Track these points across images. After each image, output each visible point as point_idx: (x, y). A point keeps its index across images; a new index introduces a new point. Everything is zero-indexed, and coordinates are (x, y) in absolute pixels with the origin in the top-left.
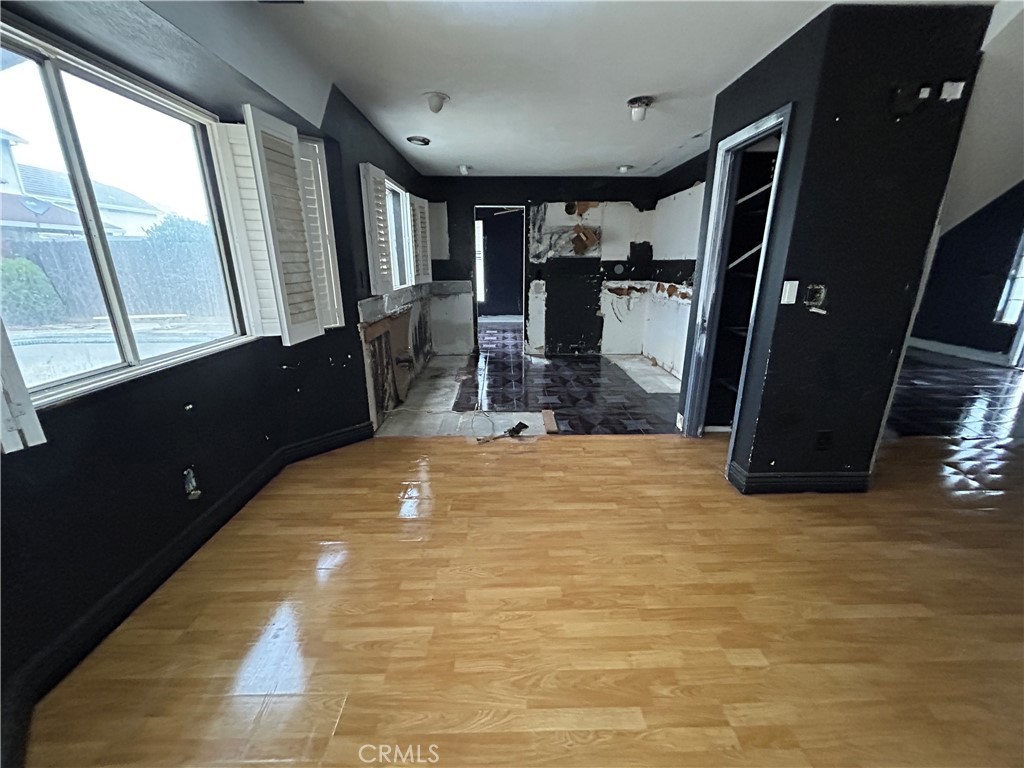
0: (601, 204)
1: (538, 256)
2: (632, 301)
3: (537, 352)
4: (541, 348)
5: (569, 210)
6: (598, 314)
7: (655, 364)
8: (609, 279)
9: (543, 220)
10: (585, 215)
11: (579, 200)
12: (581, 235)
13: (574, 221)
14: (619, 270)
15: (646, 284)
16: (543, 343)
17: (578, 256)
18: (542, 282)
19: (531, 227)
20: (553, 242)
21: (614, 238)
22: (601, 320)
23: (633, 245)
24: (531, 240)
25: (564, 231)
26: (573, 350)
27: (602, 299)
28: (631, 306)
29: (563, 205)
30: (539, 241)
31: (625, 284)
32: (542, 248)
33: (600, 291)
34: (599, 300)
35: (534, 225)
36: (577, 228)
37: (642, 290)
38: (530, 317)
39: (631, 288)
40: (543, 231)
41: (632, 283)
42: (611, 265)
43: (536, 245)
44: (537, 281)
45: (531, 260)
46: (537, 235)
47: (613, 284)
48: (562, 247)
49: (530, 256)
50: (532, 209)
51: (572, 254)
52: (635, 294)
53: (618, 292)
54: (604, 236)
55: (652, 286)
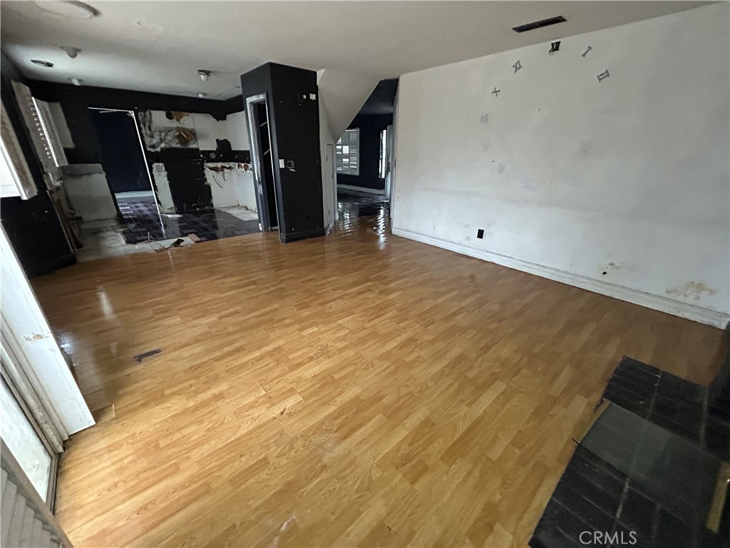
0: (190, 114)
1: (153, 147)
2: (225, 175)
3: (170, 211)
4: (171, 209)
5: (169, 116)
6: (206, 183)
7: (247, 209)
8: (208, 162)
9: (151, 122)
10: (182, 121)
11: (174, 111)
12: (182, 133)
13: (173, 124)
14: (213, 156)
15: (231, 164)
16: (172, 205)
17: (183, 147)
18: (161, 164)
19: (142, 126)
20: (162, 137)
21: (205, 136)
22: (209, 187)
23: (218, 141)
24: (144, 135)
25: (168, 130)
26: (195, 207)
27: (206, 174)
28: (226, 177)
29: (163, 113)
30: (152, 136)
31: (219, 165)
32: (155, 141)
33: (204, 169)
34: (204, 175)
35: (144, 125)
36: (178, 129)
37: (230, 168)
38: (158, 188)
39: (223, 167)
40: (153, 129)
41: (223, 164)
42: (207, 153)
43: (149, 139)
44: (157, 164)
45: (149, 149)
46: (148, 132)
47: (211, 165)
48: (170, 141)
49: (147, 147)
50: (139, 114)
51: (179, 146)
52: (226, 170)
53: (215, 169)
54: (197, 135)
55: (235, 165)
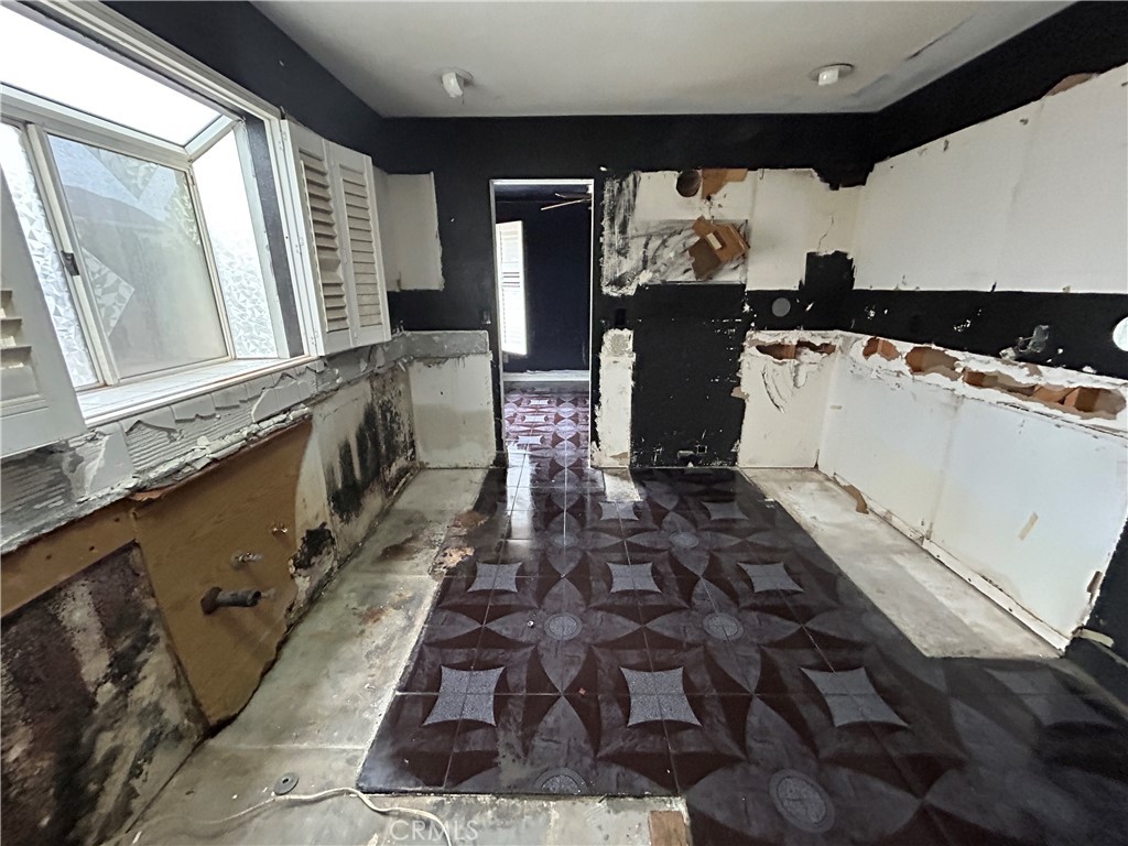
0: (751, 173)
1: (619, 282)
2: (803, 371)
3: (616, 464)
4: (623, 455)
5: (685, 188)
6: (735, 394)
7: (863, 508)
8: (759, 328)
9: (631, 208)
10: (717, 198)
11: (705, 167)
12: (711, 238)
13: (693, 209)
14: (781, 308)
15: (835, 337)
16: (626, 447)
17: (701, 282)
18: (627, 333)
19: (605, 223)
20: (650, 254)
21: (773, 244)
22: (741, 405)
23: (811, 256)
24: (605, 248)
25: (671, 230)
26: (685, 460)
27: (744, 366)
28: (801, 380)
29: (672, 177)
30: (623, 252)
31: (792, 337)
32: (627, 265)
33: (742, 349)
34: (738, 367)
35: (612, 220)
36: (700, 225)
37: (826, 349)
38: (602, 400)
39: (801, 344)
40: (630, 231)
41: (806, 335)
42: (764, 299)
43: (615, 259)
44: (617, 332)
45: (606, 290)
46: (618, 241)
47: (767, 337)
48: (669, 264)
49: (604, 282)
50: (608, 185)
51: (690, 277)
52: (808, 356)
53: (776, 351)
54: (753, 241)
55: (847, 343)
